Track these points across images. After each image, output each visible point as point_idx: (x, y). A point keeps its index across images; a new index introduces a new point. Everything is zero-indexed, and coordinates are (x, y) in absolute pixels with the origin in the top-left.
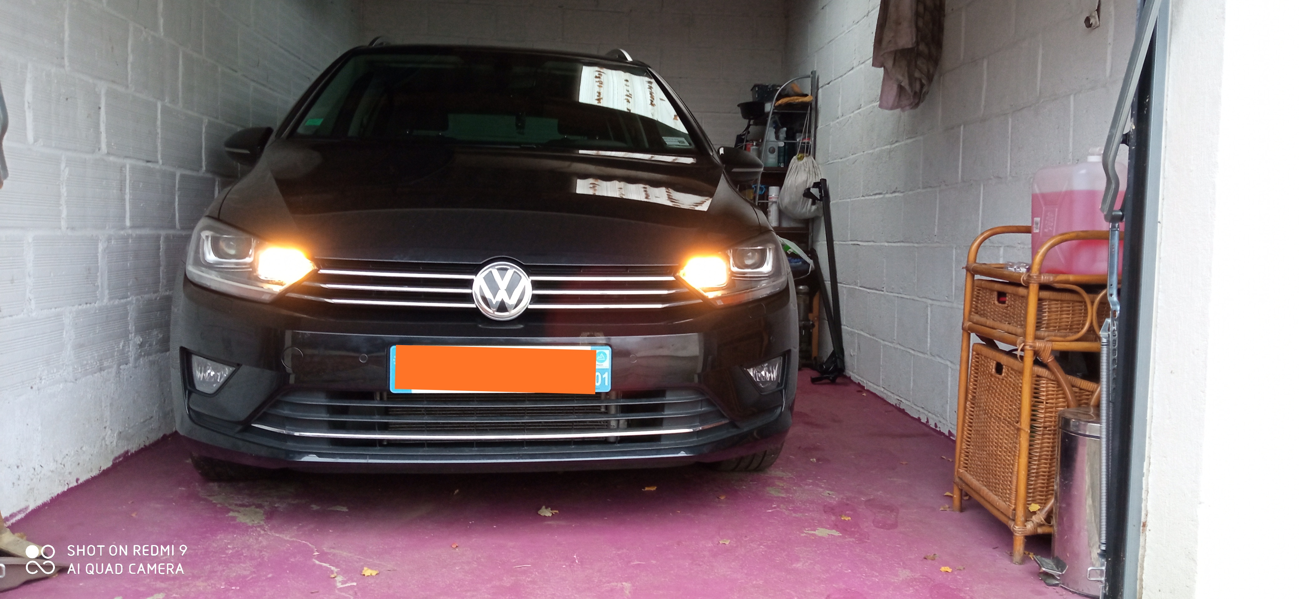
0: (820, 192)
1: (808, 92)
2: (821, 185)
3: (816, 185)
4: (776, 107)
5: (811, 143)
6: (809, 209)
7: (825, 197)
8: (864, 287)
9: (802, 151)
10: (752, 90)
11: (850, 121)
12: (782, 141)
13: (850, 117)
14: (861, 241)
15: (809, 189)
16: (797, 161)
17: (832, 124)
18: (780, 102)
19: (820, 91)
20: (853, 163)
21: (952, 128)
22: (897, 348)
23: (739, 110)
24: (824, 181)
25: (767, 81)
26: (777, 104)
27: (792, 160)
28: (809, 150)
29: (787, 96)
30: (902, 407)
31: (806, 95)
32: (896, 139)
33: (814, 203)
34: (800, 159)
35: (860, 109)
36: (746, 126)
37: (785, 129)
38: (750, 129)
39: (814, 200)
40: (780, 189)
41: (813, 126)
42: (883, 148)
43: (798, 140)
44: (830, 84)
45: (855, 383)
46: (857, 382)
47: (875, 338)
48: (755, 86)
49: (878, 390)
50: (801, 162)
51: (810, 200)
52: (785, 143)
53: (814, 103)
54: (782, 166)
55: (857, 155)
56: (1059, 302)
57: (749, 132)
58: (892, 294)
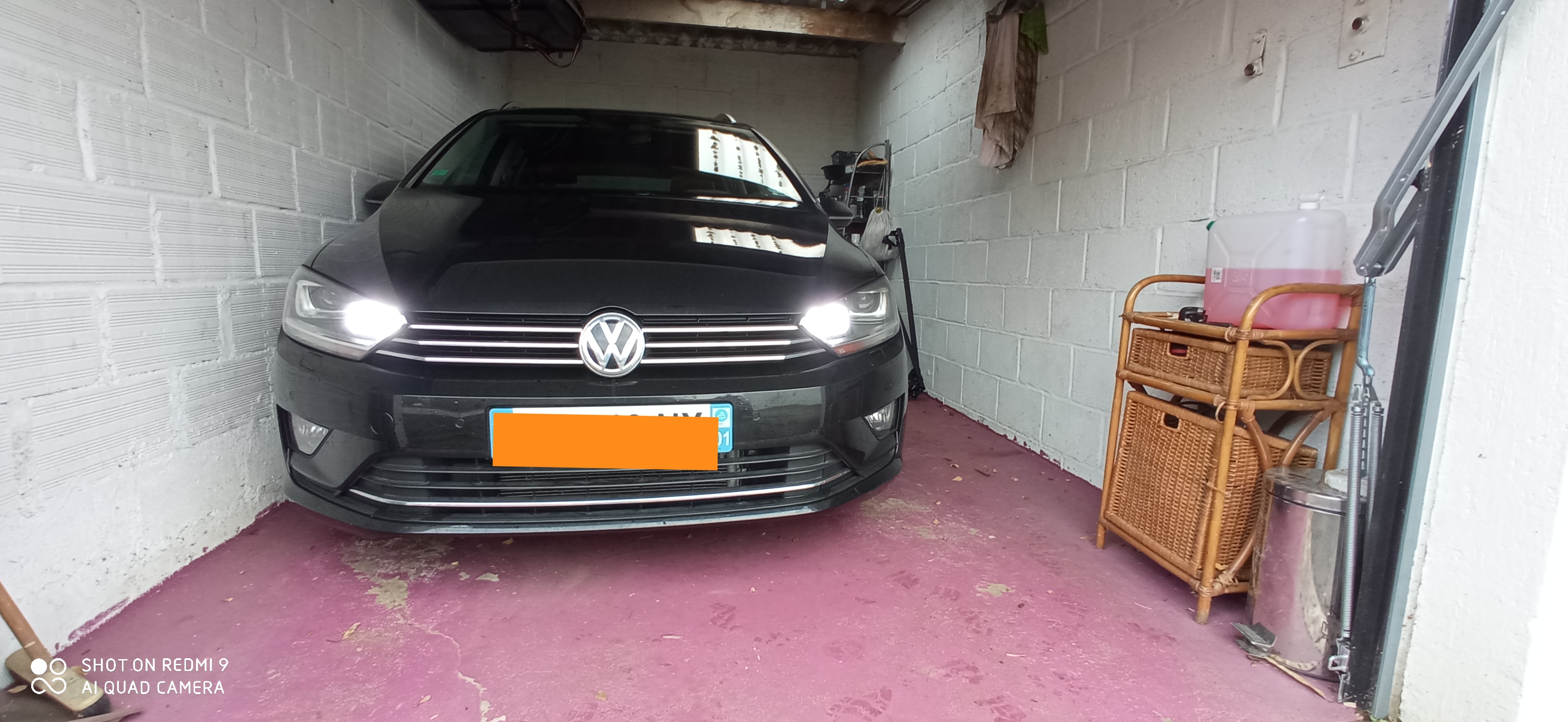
0: (897, 239)
1: (882, 156)
2: (898, 233)
3: (893, 233)
4: (857, 169)
5: (886, 199)
6: (886, 252)
7: (901, 245)
8: (943, 320)
9: (880, 205)
10: (832, 156)
11: (926, 180)
12: (862, 197)
13: (926, 176)
14: (940, 281)
15: (887, 237)
16: (875, 213)
17: (906, 183)
18: (861, 164)
19: (893, 156)
20: (931, 215)
21: (1048, 183)
22: (981, 374)
23: (823, 171)
24: (899, 230)
25: (847, 148)
26: (858, 166)
27: (872, 213)
28: (883, 204)
29: (866, 160)
30: (985, 423)
31: (882, 160)
32: (979, 194)
33: (890, 248)
34: (878, 211)
35: (936, 169)
36: (827, 185)
37: (864, 187)
38: (830, 188)
39: (891, 245)
40: (861, 236)
41: (887, 184)
42: (964, 202)
43: (875, 196)
44: (904, 150)
45: (932, 398)
46: (935, 397)
47: (954, 363)
48: (837, 152)
49: (960, 407)
50: (879, 214)
51: (887, 246)
52: (864, 198)
53: (888, 166)
54: (862, 217)
55: (934, 208)
56: (1259, 358)
57: (829, 191)
58: (975, 327)
